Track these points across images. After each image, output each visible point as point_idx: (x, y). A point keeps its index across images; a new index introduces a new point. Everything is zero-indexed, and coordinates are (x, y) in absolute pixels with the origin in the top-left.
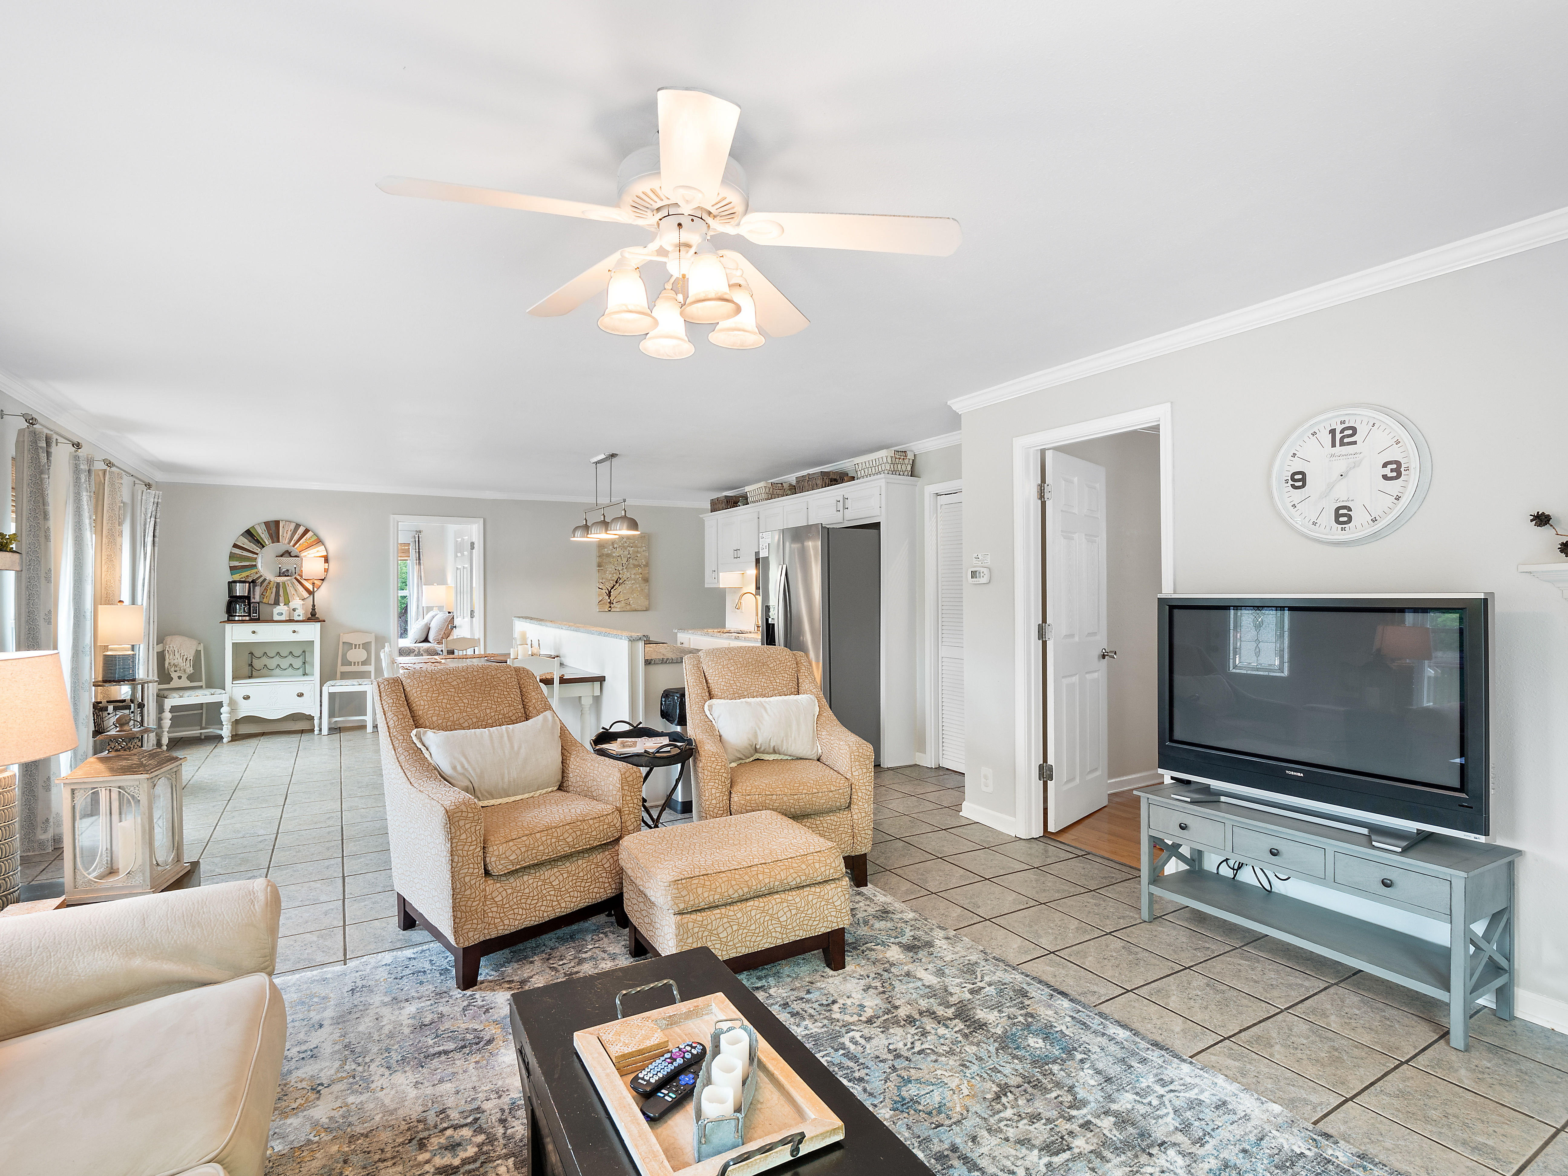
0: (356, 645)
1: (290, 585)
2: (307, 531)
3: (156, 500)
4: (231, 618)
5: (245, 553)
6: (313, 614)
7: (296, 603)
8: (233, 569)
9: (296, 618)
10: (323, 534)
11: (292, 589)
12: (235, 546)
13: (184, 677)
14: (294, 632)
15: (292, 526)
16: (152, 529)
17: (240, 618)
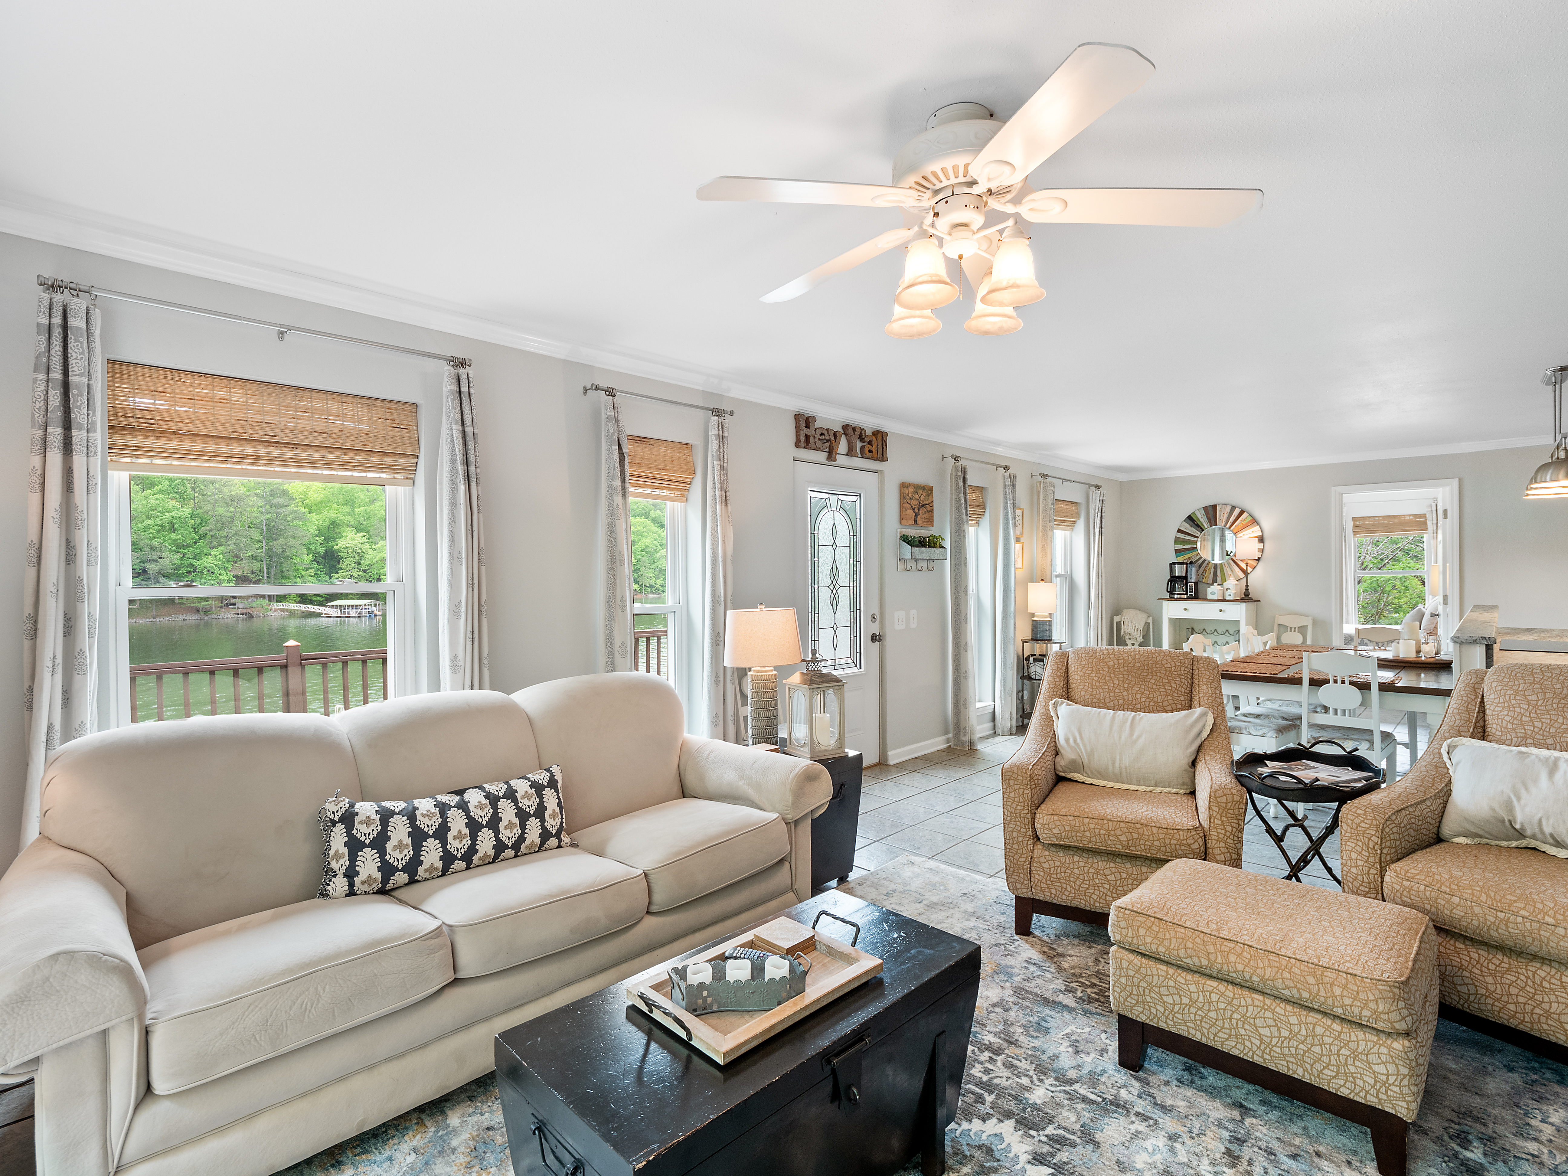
0: (1291, 628)
1: (1227, 566)
2: (1242, 512)
3: (1101, 498)
4: (1172, 596)
5: (1188, 537)
6: (1247, 594)
7: (1231, 583)
8: (1177, 551)
9: (1228, 598)
10: (1258, 515)
11: (1228, 570)
12: (1179, 531)
13: (1137, 644)
14: (1221, 611)
15: (1229, 508)
16: (1099, 522)
17: (1179, 596)
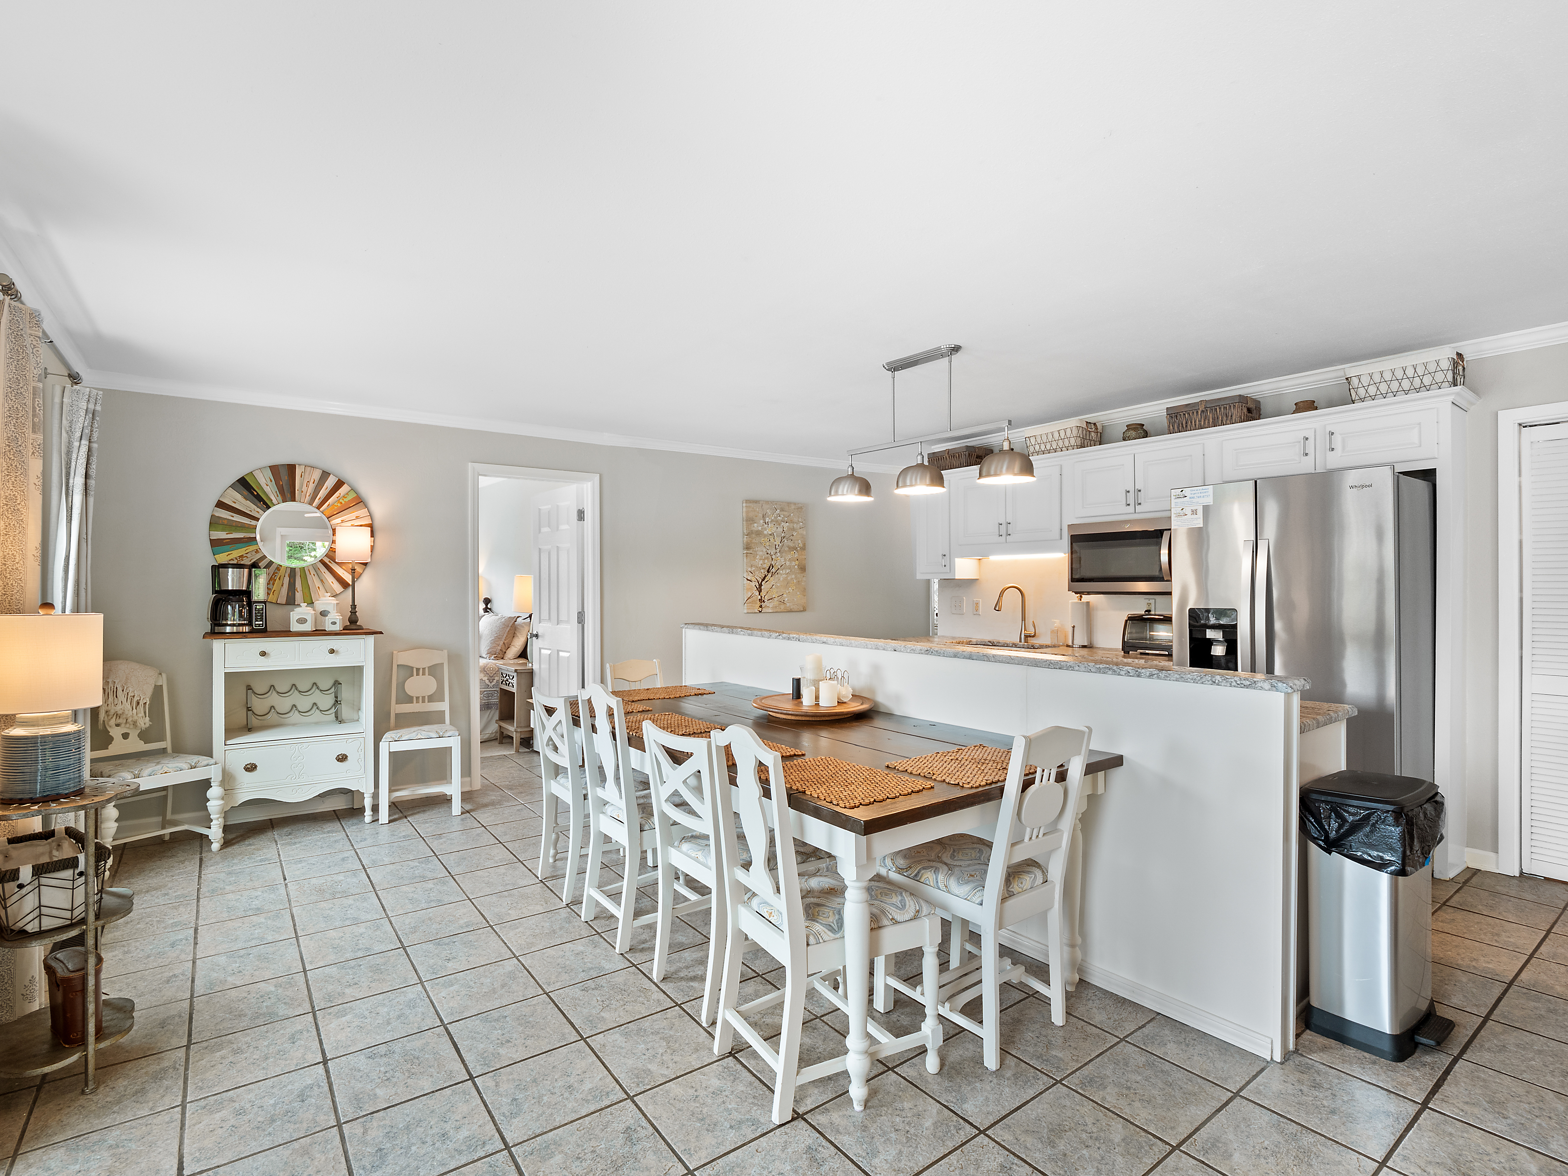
0: (418, 670)
1: (313, 572)
2: (339, 484)
3: (91, 406)
4: (217, 629)
5: (238, 518)
6: (356, 620)
7: (325, 601)
8: (216, 544)
9: (329, 628)
10: (366, 490)
11: (316, 579)
12: (220, 505)
13: (134, 735)
14: (332, 651)
15: (316, 475)
17: (235, 629)
